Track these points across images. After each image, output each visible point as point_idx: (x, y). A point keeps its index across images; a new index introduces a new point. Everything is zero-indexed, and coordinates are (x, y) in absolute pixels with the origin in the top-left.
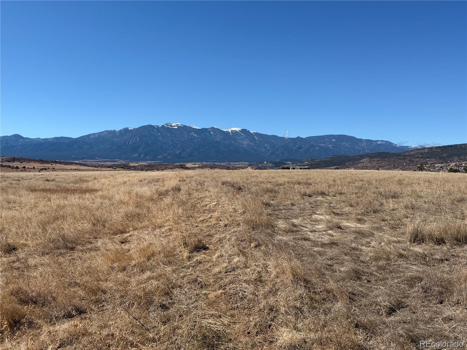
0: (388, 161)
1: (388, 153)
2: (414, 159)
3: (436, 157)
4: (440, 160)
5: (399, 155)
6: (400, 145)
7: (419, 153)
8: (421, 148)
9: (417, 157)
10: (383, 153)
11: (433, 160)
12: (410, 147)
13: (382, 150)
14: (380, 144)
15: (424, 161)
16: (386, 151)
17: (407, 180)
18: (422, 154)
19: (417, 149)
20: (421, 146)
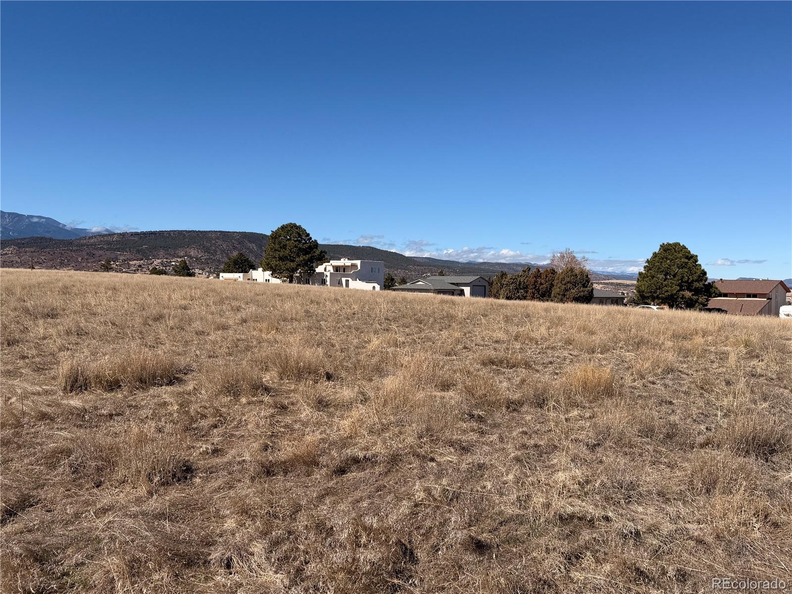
0: (51, 253)
1: (51, 239)
2: (95, 252)
3: (132, 250)
4: (138, 255)
5: (70, 243)
6: (72, 226)
7: (104, 241)
8: (107, 233)
9: (102, 249)
10: (42, 238)
11: (127, 255)
12: (89, 231)
13: (40, 233)
14: (37, 222)
15: (113, 256)
16: (48, 235)
17: (79, 286)
18: (109, 243)
19: (99, 235)
20: (107, 230)
